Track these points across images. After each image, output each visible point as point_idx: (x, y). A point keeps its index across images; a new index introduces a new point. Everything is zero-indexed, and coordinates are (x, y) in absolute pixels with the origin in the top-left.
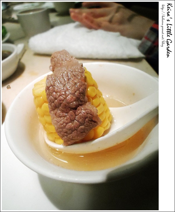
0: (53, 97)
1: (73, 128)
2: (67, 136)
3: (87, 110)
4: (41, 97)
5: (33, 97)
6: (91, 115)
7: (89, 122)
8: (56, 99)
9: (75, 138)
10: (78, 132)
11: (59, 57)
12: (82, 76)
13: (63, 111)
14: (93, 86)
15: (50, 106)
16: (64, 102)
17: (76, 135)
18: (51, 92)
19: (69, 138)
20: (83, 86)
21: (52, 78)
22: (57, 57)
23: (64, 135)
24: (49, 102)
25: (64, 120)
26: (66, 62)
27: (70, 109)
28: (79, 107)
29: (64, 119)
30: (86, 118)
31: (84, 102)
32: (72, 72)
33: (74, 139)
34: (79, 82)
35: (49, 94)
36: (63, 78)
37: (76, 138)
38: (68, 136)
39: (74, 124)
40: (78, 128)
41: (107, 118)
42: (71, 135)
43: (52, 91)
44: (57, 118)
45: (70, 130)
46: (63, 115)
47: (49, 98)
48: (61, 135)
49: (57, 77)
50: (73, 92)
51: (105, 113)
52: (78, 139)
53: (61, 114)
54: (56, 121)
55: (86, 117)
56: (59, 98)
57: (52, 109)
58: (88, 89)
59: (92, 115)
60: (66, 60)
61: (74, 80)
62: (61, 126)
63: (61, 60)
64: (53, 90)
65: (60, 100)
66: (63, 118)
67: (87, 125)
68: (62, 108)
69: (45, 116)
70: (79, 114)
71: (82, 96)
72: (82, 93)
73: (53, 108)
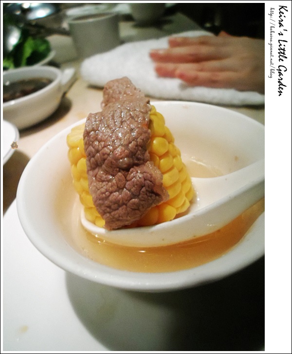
0: (94, 147)
1: (121, 202)
2: (110, 213)
3: (145, 174)
4: (78, 148)
5: (68, 148)
6: (151, 181)
7: (146, 194)
8: (98, 151)
9: (122, 217)
10: (128, 209)
11: (115, 87)
12: (144, 119)
13: (107, 171)
14: (164, 136)
15: (88, 162)
16: (110, 158)
17: (124, 213)
18: (92, 140)
19: (114, 218)
20: (143, 134)
21: (96, 119)
22: (113, 88)
23: (106, 211)
24: (88, 156)
25: (108, 186)
26: (125, 95)
27: (118, 169)
28: (133, 167)
29: (107, 184)
30: (143, 187)
31: (143, 160)
32: (129, 110)
33: (121, 220)
34: (137, 128)
35: (88, 144)
36: (113, 119)
37: (125, 218)
38: (113, 213)
39: (123, 195)
40: (129, 201)
41: (184, 193)
42: (116, 212)
43: (93, 138)
44: (98, 182)
45: (115, 203)
46: (106, 178)
47: (88, 150)
48: (101, 211)
49: (104, 118)
50: (126, 143)
51: (180, 184)
52: (127, 221)
53: (104, 176)
54: (95, 188)
55: (143, 185)
56: (103, 150)
57: (91, 167)
58: (155, 142)
59: (153, 183)
60: (125, 93)
61: (130, 123)
62: (101, 195)
63: (118, 92)
64: (95, 137)
65: (104, 154)
66: (107, 182)
67: (143, 199)
68: (105, 167)
69: (81, 180)
70: (133, 178)
71: (140, 151)
72: (140, 146)
73: (93, 166)
